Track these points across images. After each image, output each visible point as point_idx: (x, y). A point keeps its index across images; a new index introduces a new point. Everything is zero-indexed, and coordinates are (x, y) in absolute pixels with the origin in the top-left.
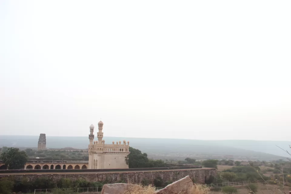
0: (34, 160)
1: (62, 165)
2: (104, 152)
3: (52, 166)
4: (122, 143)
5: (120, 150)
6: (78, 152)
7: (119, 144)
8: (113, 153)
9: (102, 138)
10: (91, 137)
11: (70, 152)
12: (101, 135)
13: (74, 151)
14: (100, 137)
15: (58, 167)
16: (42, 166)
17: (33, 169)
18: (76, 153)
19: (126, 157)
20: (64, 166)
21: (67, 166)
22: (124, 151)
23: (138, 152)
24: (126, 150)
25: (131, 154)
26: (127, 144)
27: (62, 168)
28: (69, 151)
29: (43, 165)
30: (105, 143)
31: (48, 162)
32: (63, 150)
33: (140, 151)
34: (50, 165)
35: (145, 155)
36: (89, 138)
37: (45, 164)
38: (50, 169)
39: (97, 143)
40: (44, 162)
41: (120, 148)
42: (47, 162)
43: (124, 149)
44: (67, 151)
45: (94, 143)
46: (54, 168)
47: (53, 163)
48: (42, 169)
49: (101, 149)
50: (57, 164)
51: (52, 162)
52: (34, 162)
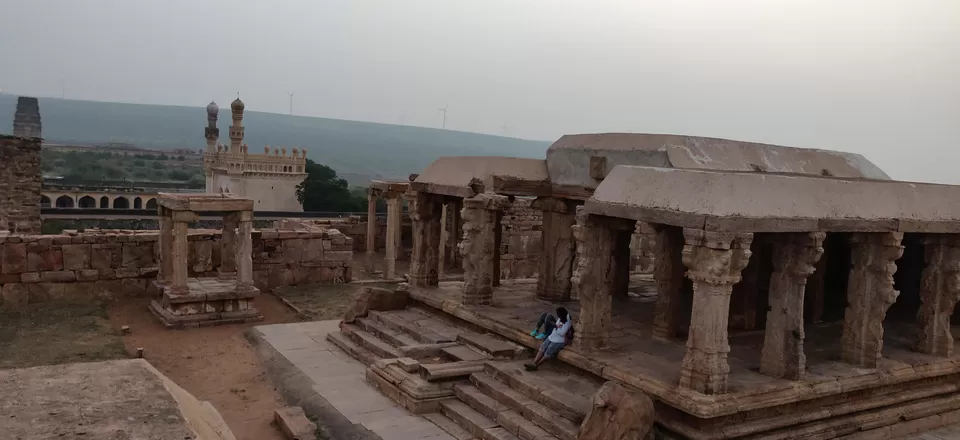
0: (52, 184)
1: (131, 199)
2: (246, 173)
3: (104, 201)
4: (289, 154)
5: (285, 170)
6: (150, 157)
7: (280, 154)
8: (268, 176)
9: (240, 139)
10: (212, 133)
11: (126, 157)
12: (239, 133)
13: (138, 156)
14: (236, 136)
15: (121, 203)
16: (76, 198)
17: (53, 205)
18: (146, 161)
19: (297, 186)
20: (138, 202)
21: (145, 200)
22: (294, 172)
23: (328, 173)
24: (299, 169)
25: (309, 176)
26: (301, 155)
27: (132, 206)
28: (121, 153)
29: (79, 198)
30: (249, 152)
31: (94, 189)
32: (102, 152)
33: (333, 172)
34: (98, 198)
35: (344, 183)
36: (206, 136)
37: (85, 195)
38: (98, 206)
39: (226, 148)
40: (81, 188)
41: (283, 165)
42: (88, 189)
43: (294, 167)
44: (117, 155)
45: (220, 148)
46: (111, 205)
47: (108, 192)
48: (76, 206)
49: (238, 165)
50: (117, 196)
51: (102, 189)
52: (53, 189)
